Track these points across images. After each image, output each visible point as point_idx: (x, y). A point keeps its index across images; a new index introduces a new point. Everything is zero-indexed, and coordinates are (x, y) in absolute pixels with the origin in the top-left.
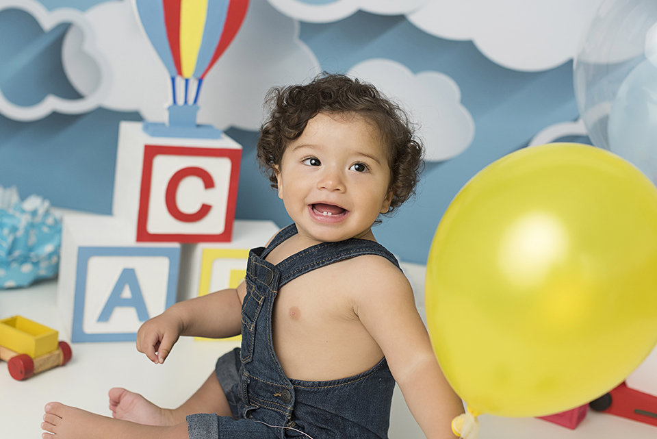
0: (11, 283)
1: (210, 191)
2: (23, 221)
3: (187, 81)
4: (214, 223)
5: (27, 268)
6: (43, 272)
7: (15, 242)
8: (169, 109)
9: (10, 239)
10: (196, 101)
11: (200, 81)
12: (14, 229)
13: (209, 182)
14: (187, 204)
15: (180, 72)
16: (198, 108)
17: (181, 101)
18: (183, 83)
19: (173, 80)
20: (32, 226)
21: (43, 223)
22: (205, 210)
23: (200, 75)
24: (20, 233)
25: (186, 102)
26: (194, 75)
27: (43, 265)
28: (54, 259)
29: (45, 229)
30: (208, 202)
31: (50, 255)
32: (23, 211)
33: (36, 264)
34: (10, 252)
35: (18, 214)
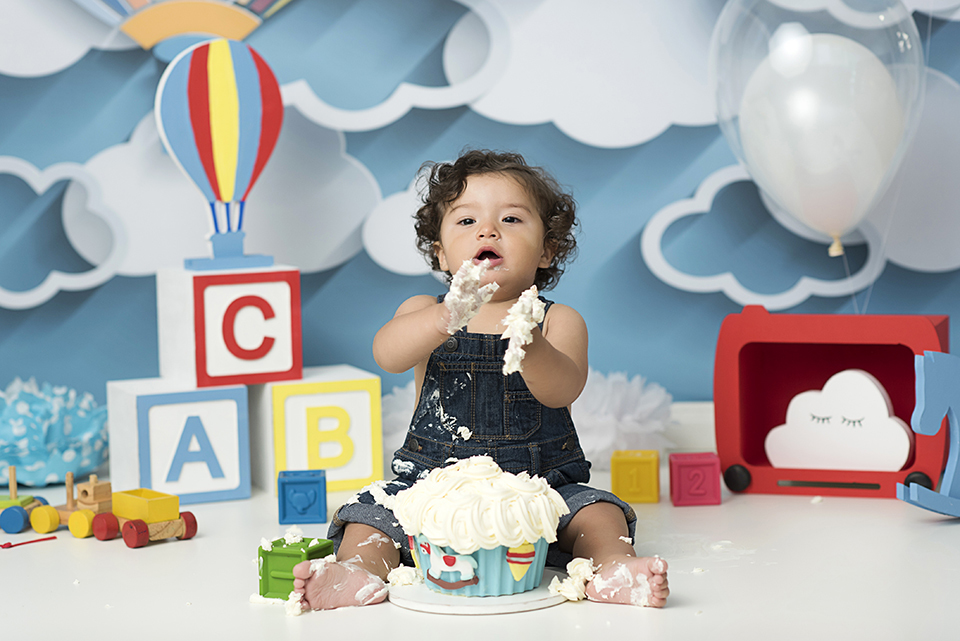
0: (53, 478)
1: (271, 322)
2: (56, 405)
3: (227, 205)
4: (281, 358)
5: (69, 455)
6: (86, 463)
7: (50, 429)
8: (212, 239)
9: (45, 428)
10: (240, 227)
11: (242, 204)
12: (48, 415)
13: (268, 313)
14: (248, 340)
15: (219, 197)
16: (244, 235)
17: (223, 229)
18: (224, 208)
19: (212, 206)
20: (64, 412)
21: (77, 407)
22: (268, 343)
23: (240, 197)
24: (54, 419)
25: (229, 229)
26: (234, 198)
27: (86, 452)
28: (99, 444)
29: (81, 414)
30: (270, 335)
31: (92, 441)
32: (53, 396)
33: (78, 450)
34: (47, 440)
35: (48, 399)
